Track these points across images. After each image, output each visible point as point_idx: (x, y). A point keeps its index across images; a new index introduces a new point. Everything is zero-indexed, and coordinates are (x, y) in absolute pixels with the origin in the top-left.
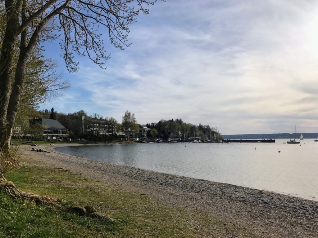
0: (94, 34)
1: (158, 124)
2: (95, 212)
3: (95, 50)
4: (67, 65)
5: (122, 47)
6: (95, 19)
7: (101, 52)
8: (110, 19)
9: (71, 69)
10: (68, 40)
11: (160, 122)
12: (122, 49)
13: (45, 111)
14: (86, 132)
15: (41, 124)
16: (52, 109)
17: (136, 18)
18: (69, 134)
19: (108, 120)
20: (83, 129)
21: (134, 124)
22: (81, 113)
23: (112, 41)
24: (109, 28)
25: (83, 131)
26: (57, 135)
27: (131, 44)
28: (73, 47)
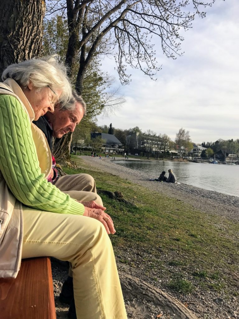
0: (146, 45)
1: (215, 144)
2: (122, 198)
3: (147, 62)
4: (120, 78)
5: (174, 56)
6: (148, 29)
7: (153, 63)
8: (163, 27)
9: (124, 82)
10: (122, 53)
11: (217, 142)
12: (174, 59)
13: (105, 127)
14: (140, 147)
15: (100, 138)
16: (111, 125)
17: (192, 24)
18: (125, 148)
19: (161, 137)
20: (137, 144)
21: (188, 142)
22: (136, 130)
23: (164, 51)
24: (162, 37)
25: (137, 146)
26: (114, 149)
27: (184, 52)
28: (126, 60)
